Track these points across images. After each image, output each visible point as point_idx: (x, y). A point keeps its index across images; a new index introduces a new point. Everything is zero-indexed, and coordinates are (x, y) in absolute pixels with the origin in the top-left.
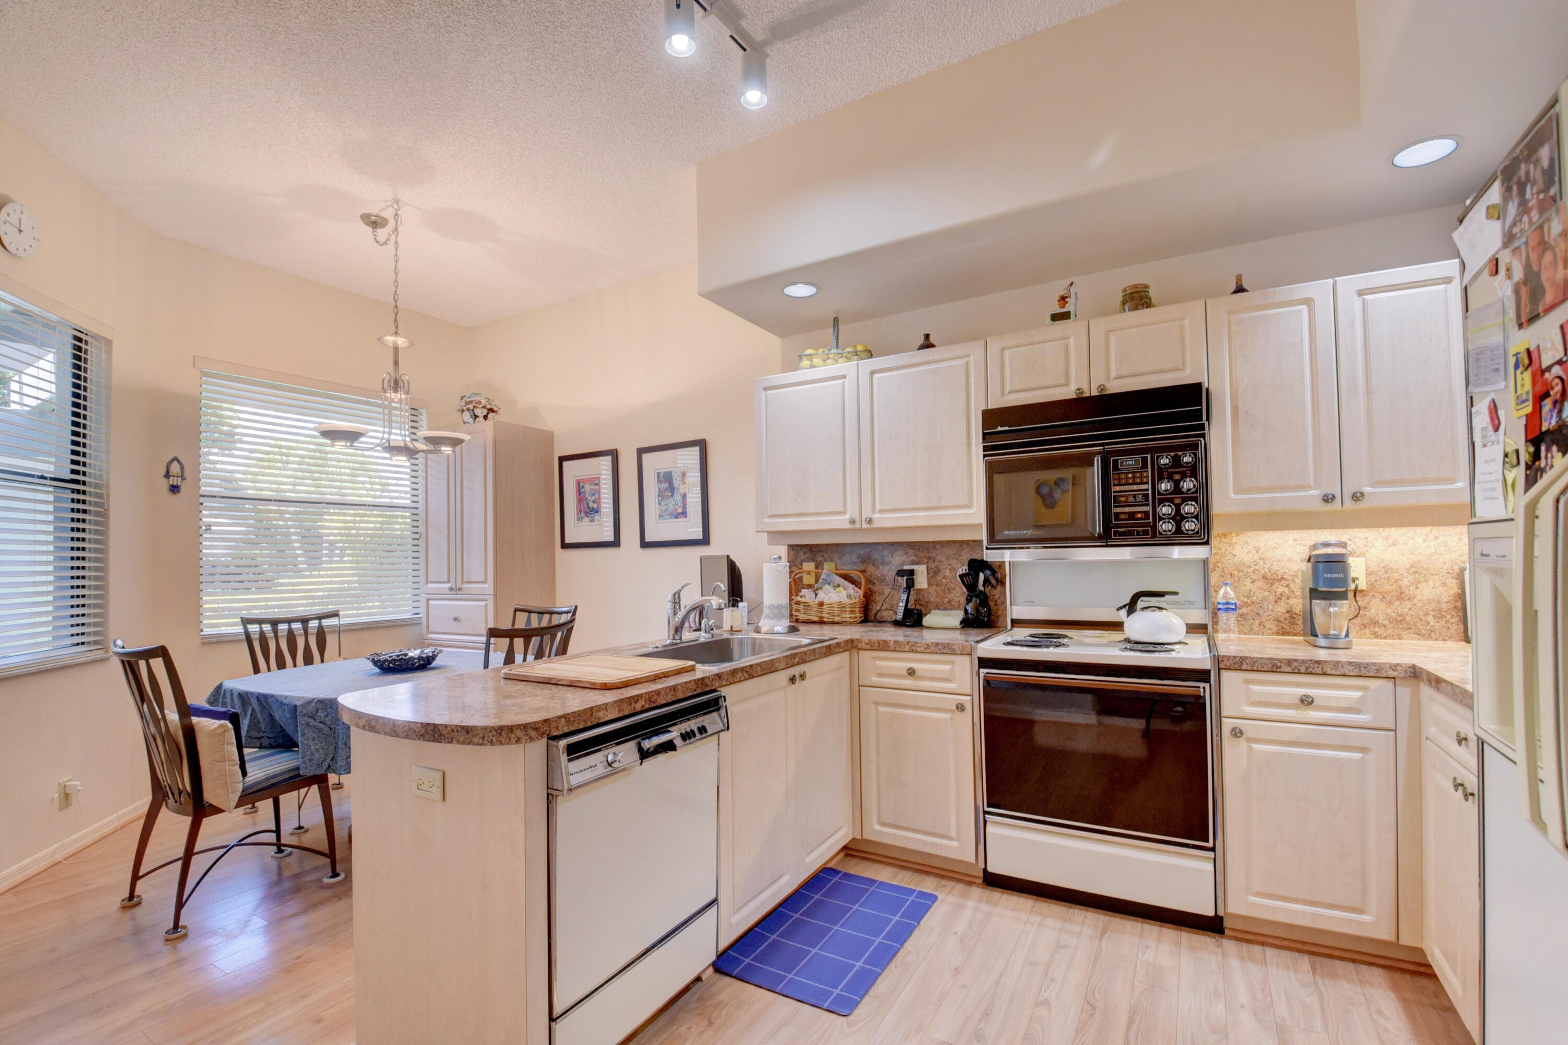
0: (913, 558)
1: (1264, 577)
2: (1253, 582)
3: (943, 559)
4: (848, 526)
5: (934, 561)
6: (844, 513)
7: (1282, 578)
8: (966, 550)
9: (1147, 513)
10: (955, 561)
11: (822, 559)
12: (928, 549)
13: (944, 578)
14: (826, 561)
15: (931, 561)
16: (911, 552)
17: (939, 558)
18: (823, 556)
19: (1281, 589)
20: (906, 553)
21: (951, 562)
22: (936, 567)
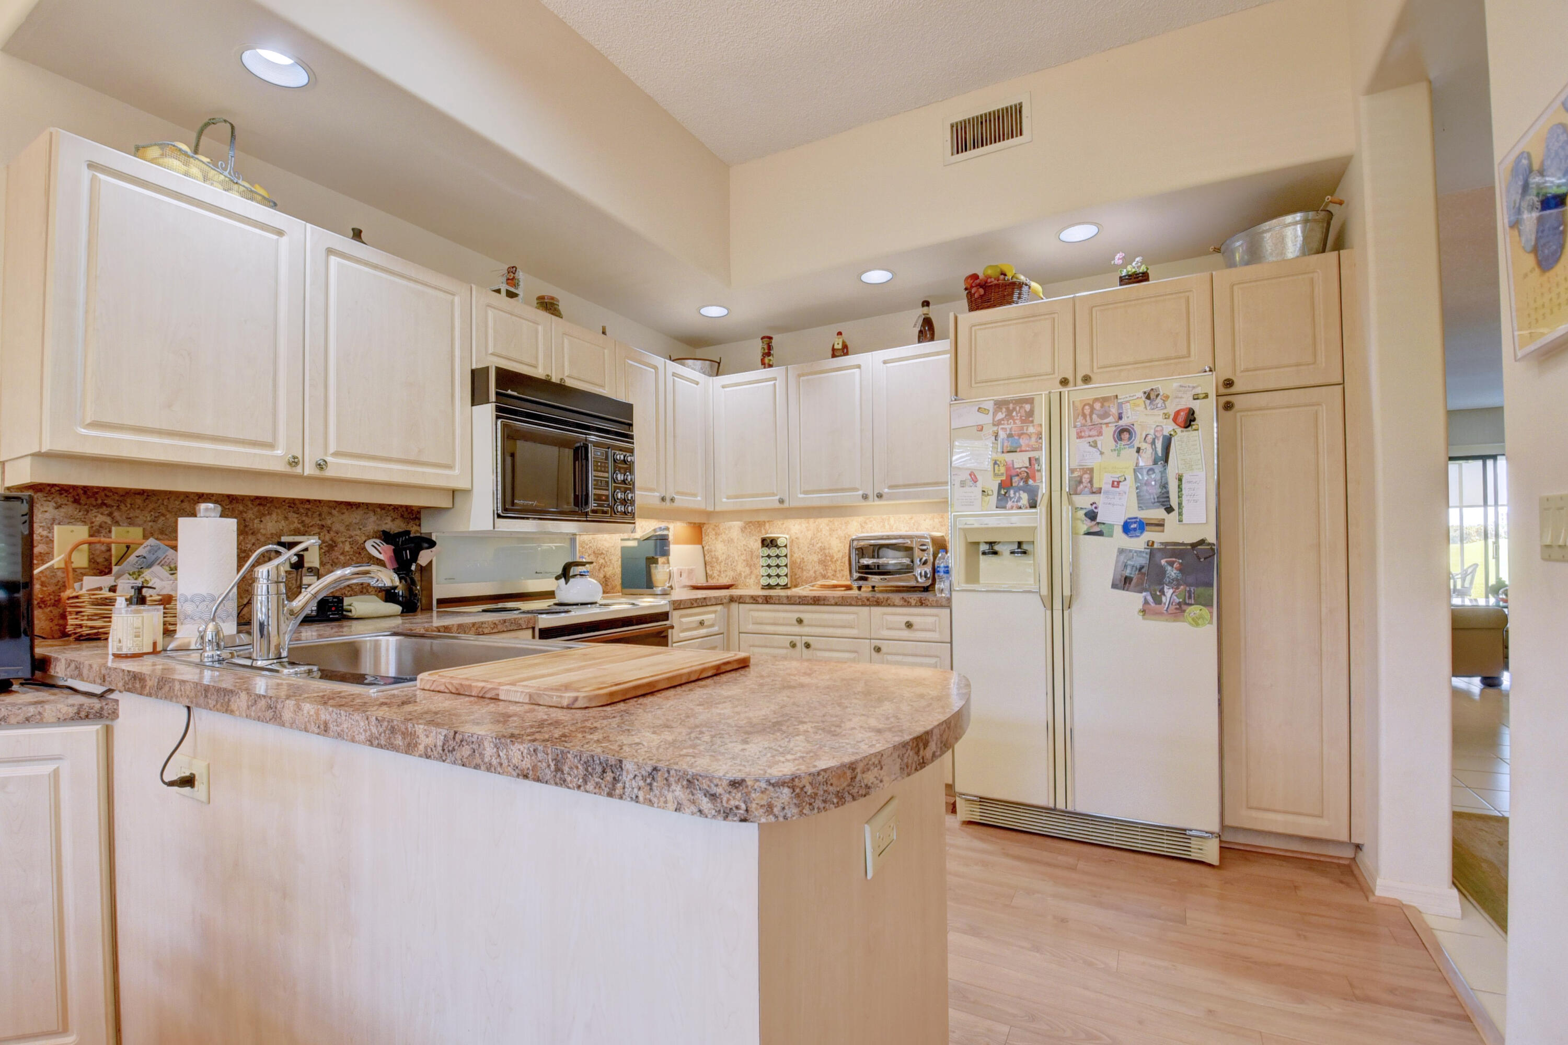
0: (296, 525)
1: (594, 552)
2: (589, 556)
3: (342, 529)
4: (281, 467)
5: (328, 532)
6: (271, 446)
7: (602, 553)
8: (372, 518)
9: (607, 496)
10: (358, 532)
11: (108, 520)
12: (320, 515)
13: (342, 554)
14: (117, 523)
15: (325, 530)
16: (293, 516)
17: (337, 526)
18: (110, 515)
19: (602, 561)
20: (286, 518)
21: (353, 533)
22: (332, 540)
